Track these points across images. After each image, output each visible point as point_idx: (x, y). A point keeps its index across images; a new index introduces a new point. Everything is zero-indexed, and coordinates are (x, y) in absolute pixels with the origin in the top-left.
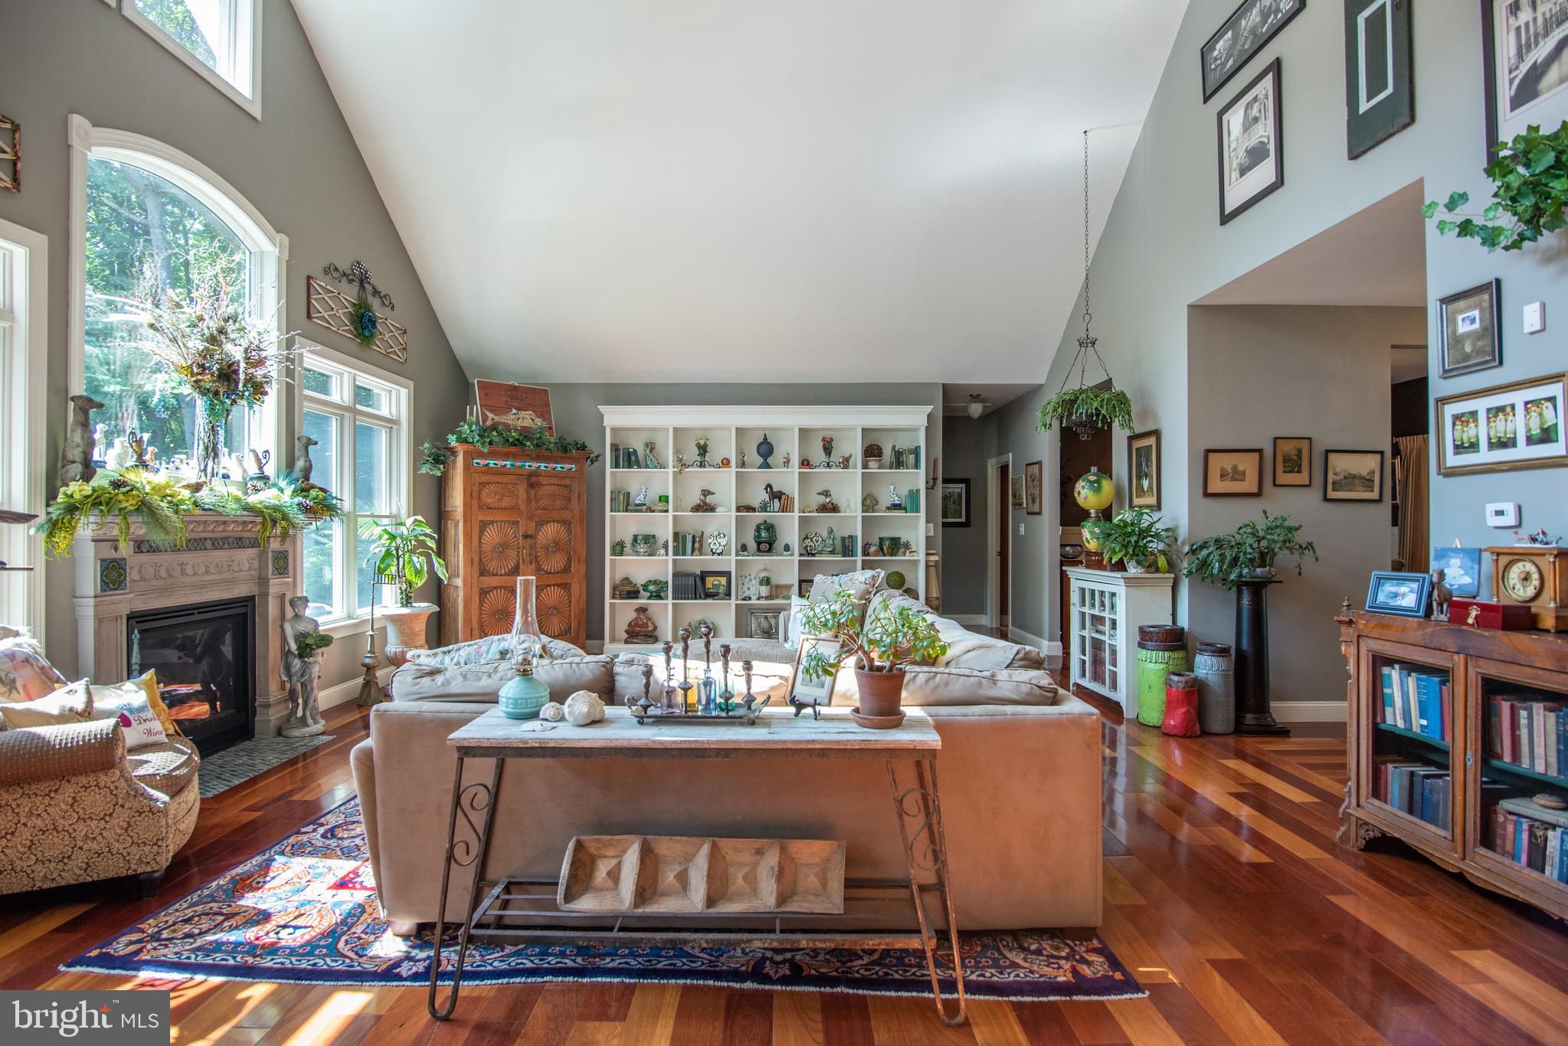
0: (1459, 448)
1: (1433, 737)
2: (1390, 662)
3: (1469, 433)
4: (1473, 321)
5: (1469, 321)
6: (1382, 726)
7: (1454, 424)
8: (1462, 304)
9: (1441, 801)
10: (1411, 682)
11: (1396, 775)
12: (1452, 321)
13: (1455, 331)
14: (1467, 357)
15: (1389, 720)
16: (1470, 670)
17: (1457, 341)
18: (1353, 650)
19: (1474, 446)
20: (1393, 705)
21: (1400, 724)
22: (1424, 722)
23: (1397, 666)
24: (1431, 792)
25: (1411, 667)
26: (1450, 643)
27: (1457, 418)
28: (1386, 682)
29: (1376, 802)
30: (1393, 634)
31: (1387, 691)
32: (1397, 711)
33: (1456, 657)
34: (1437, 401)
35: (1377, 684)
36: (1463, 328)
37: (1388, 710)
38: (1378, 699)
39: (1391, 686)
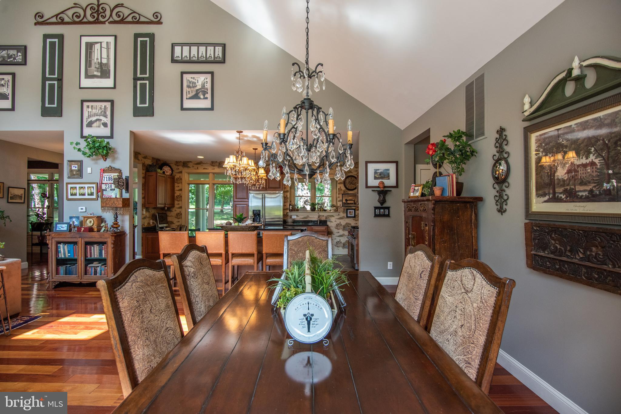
0: (72, 195)
1: (72, 257)
2: (60, 243)
3: (75, 191)
4: (76, 167)
5: (75, 167)
6: (58, 258)
7: (71, 189)
8: (73, 163)
9: (74, 271)
10: (66, 247)
11: (62, 269)
12: (71, 166)
13: (71, 168)
14: (74, 175)
15: (60, 256)
16: (82, 241)
17: (71, 171)
18: (50, 242)
19: (76, 195)
20: (61, 253)
21: (63, 256)
22: (70, 254)
23: (62, 244)
24: (71, 269)
25: (65, 243)
26: (78, 236)
27: (71, 188)
28: (59, 248)
29: (58, 276)
30: (62, 236)
31: (59, 250)
32: (62, 254)
33: (79, 239)
34: (67, 183)
35: (57, 248)
36: (73, 168)
37: (60, 254)
38: (57, 252)
39: (60, 248)
